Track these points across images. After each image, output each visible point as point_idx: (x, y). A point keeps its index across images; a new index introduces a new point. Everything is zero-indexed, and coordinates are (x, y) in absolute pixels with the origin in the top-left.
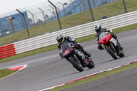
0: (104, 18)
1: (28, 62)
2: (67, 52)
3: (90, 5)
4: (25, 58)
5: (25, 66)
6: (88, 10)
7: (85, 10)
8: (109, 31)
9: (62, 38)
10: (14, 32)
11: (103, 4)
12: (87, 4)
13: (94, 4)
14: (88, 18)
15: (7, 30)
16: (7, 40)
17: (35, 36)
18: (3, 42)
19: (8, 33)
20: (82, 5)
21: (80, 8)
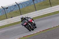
0: (11, 17)
3: (5, 12)
6: (5, 14)
7: (3, 14)
9: (23, 18)
11: (11, 12)
12: (4, 12)
13: (7, 11)
14: (5, 18)
20: (2, 12)
21: (1, 13)
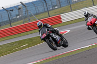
1: (70, 28)
2: (44, 35)
4: (68, 25)
5: (69, 31)
8: (95, 16)
10: (61, 7)
15: (56, 6)
16: (56, 12)
17: (75, 10)
18: (53, 14)
19: (56, 7)
